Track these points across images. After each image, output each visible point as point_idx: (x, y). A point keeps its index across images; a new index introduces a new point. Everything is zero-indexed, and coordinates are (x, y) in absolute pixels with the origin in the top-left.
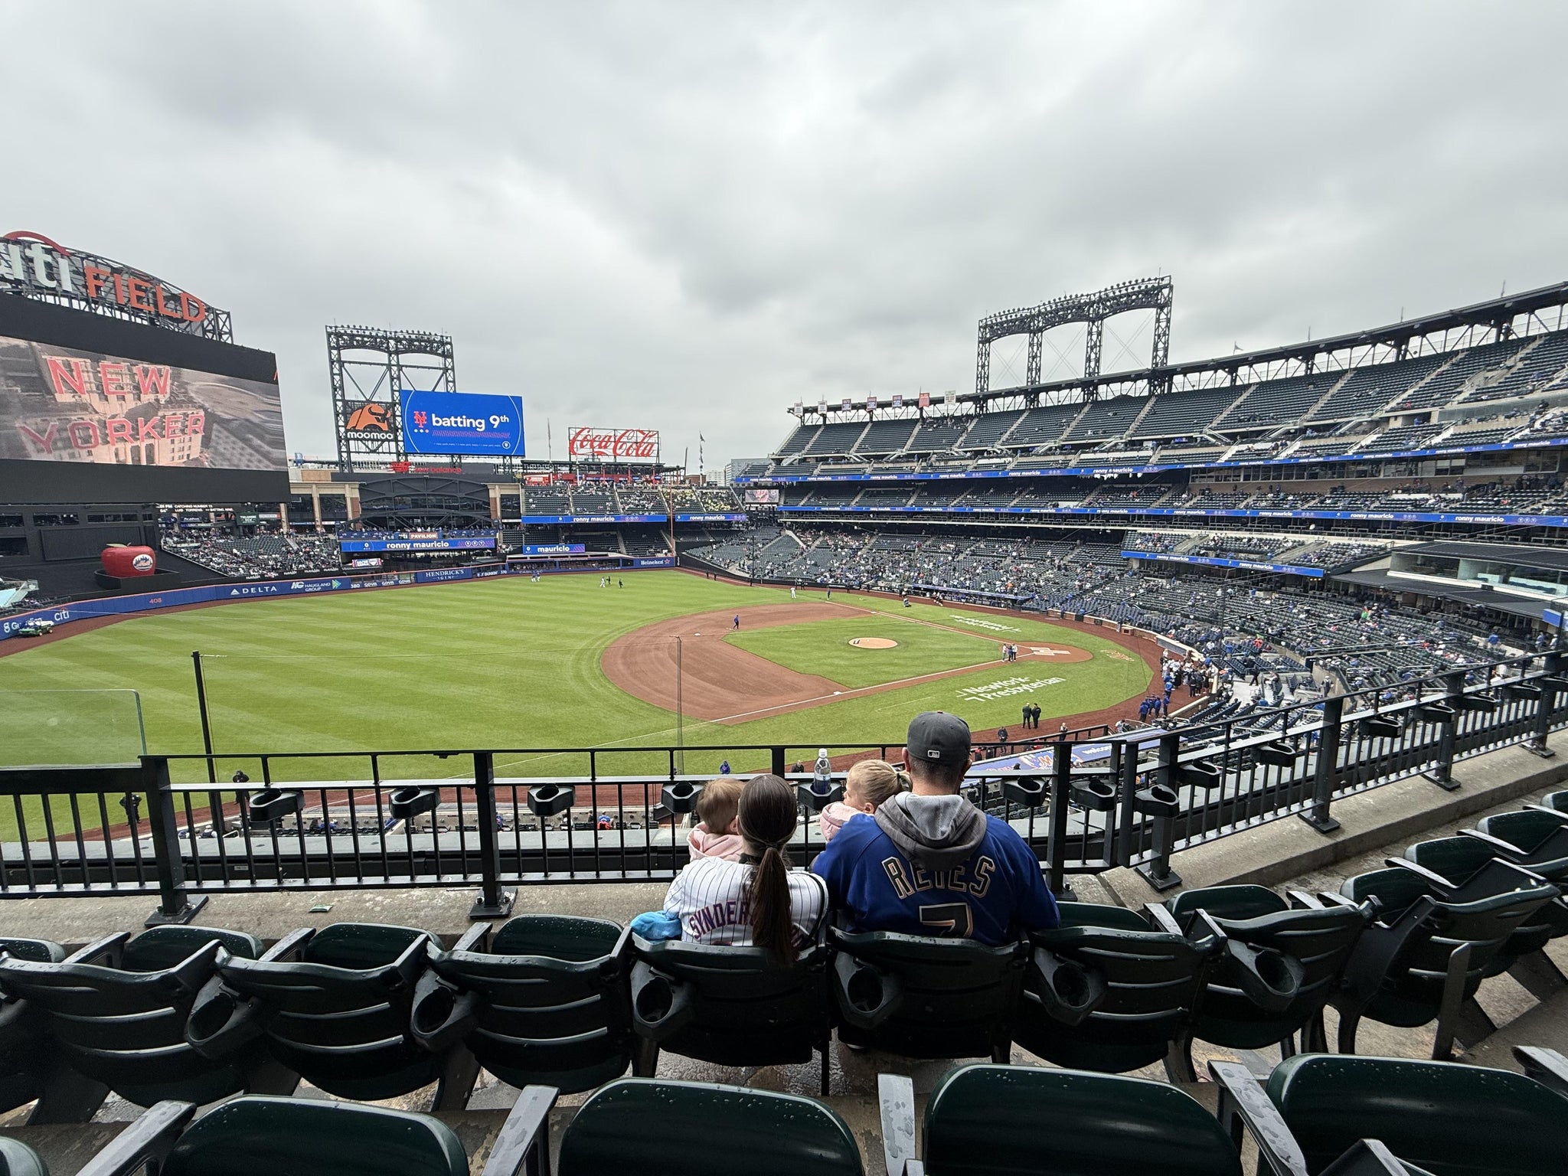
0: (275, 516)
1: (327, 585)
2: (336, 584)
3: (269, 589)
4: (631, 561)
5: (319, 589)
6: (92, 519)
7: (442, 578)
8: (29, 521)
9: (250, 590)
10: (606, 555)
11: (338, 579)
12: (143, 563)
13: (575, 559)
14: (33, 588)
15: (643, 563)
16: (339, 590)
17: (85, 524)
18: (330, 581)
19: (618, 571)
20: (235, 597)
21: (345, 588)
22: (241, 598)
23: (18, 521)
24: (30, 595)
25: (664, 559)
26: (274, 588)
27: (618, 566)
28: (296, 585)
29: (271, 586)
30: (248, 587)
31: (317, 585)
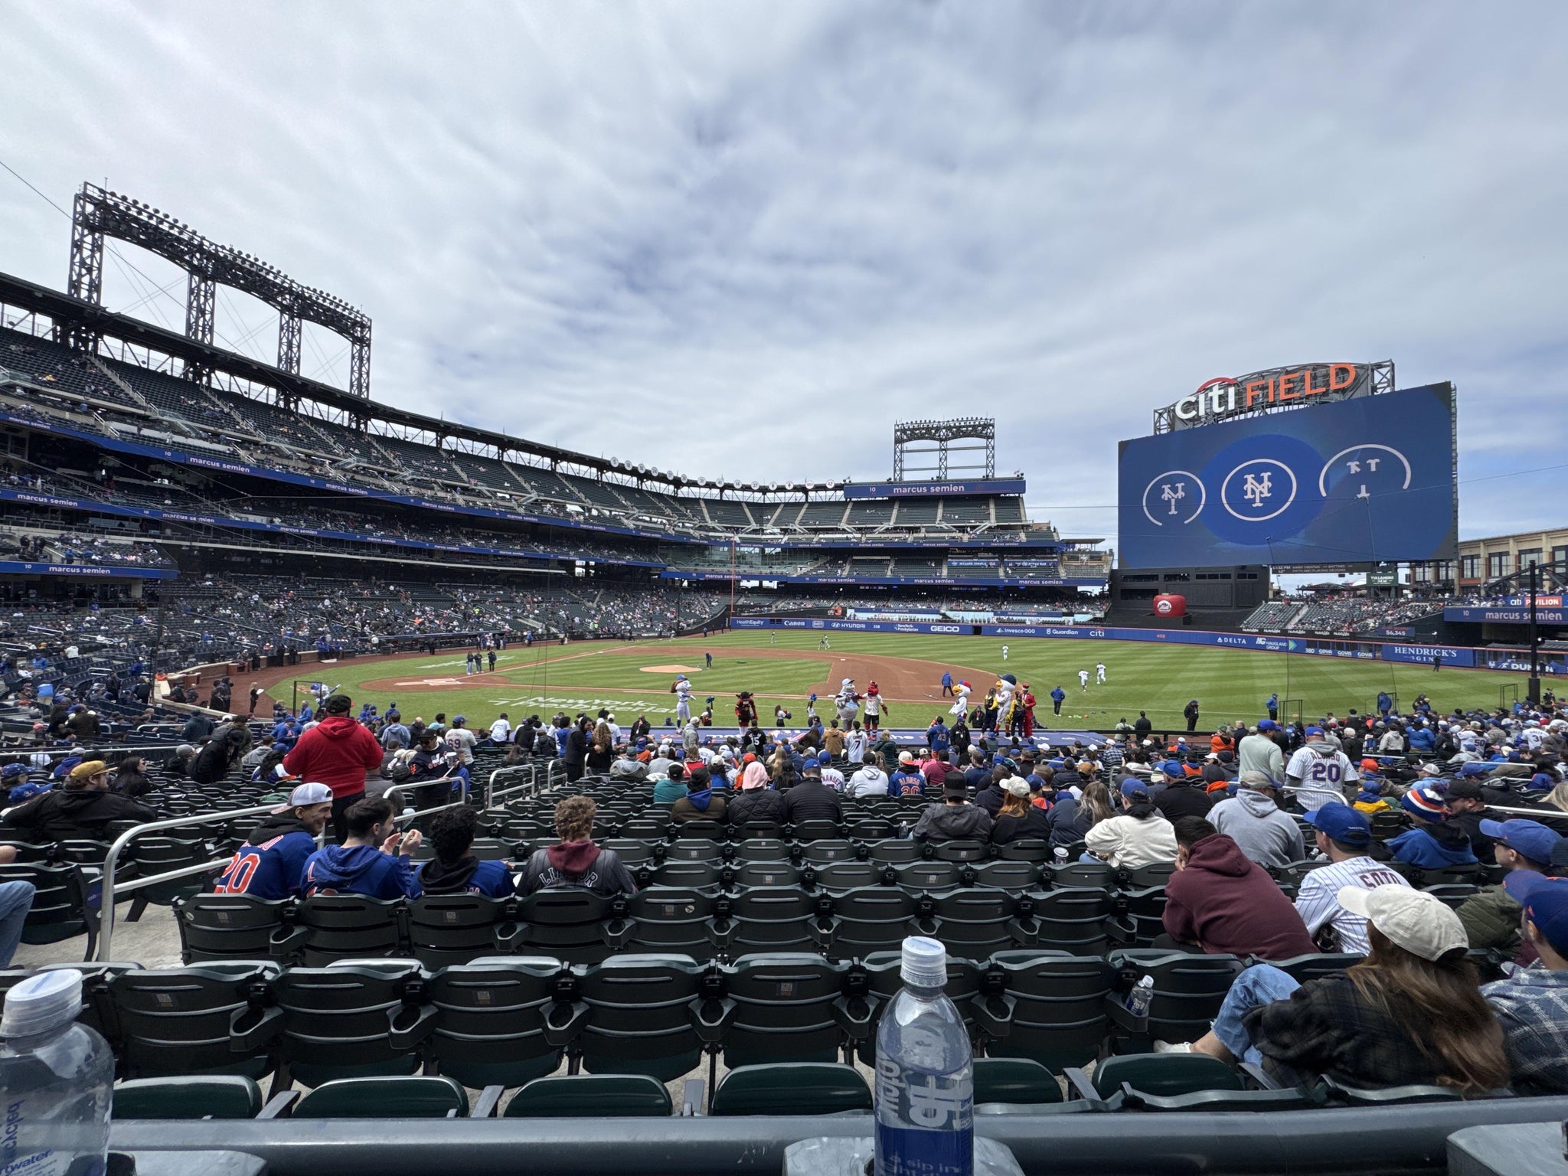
1: (1284, 644)
2: (1292, 645)
3: (1241, 641)
5: (1278, 648)
6: (1198, 577)
7: (1418, 659)
8: (1161, 577)
11: (1294, 641)
12: (1163, 607)
14: (1099, 615)
16: (1295, 651)
17: (1193, 580)
18: (1286, 641)
21: (1298, 651)
22: (1223, 645)
23: (1154, 577)
24: (1095, 620)
26: (1244, 641)
28: (1260, 641)
29: (1242, 638)
30: (1228, 637)
31: (1276, 644)
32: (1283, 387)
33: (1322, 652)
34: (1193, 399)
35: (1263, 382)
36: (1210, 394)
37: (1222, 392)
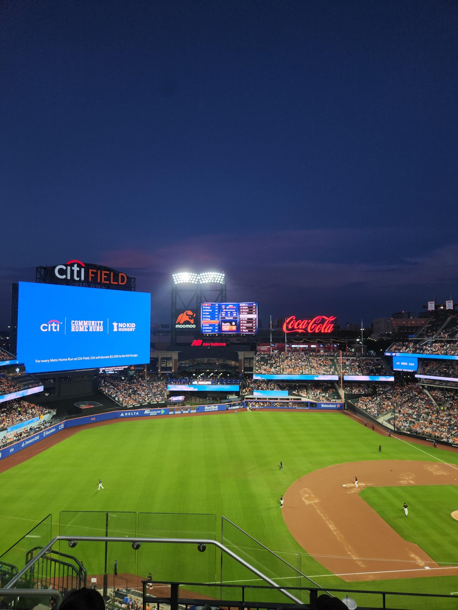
0: (142, 368)
1: (159, 412)
2: (163, 412)
3: (136, 414)
4: (315, 404)
5: (156, 414)
9: (128, 414)
10: (300, 399)
11: (164, 409)
13: (282, 401)
14: (55, 413)
15: (323, 406)
18: (160, 410)
19: (306, 411)
20: (122, 417)
21: (166, 414)
24: (54, 417)
25: (337, 404)
26: (137, 413)
27: (307, 407)
28: (147, 411)
29: (136, 412)
30: (128, 412)
31: (155, 412)
32: (103, 276)
33: (176, 413)
34: (64, 268)
35: (95, 271)
36: (73, 268)
37: (78, 269)
